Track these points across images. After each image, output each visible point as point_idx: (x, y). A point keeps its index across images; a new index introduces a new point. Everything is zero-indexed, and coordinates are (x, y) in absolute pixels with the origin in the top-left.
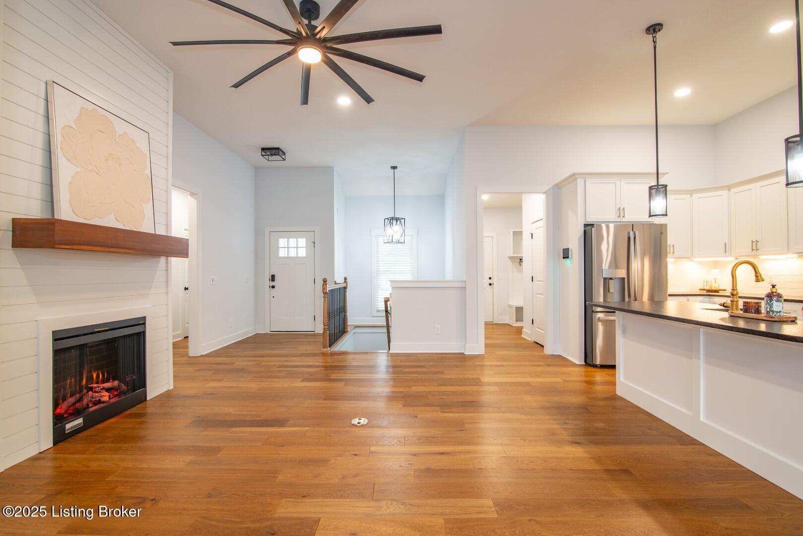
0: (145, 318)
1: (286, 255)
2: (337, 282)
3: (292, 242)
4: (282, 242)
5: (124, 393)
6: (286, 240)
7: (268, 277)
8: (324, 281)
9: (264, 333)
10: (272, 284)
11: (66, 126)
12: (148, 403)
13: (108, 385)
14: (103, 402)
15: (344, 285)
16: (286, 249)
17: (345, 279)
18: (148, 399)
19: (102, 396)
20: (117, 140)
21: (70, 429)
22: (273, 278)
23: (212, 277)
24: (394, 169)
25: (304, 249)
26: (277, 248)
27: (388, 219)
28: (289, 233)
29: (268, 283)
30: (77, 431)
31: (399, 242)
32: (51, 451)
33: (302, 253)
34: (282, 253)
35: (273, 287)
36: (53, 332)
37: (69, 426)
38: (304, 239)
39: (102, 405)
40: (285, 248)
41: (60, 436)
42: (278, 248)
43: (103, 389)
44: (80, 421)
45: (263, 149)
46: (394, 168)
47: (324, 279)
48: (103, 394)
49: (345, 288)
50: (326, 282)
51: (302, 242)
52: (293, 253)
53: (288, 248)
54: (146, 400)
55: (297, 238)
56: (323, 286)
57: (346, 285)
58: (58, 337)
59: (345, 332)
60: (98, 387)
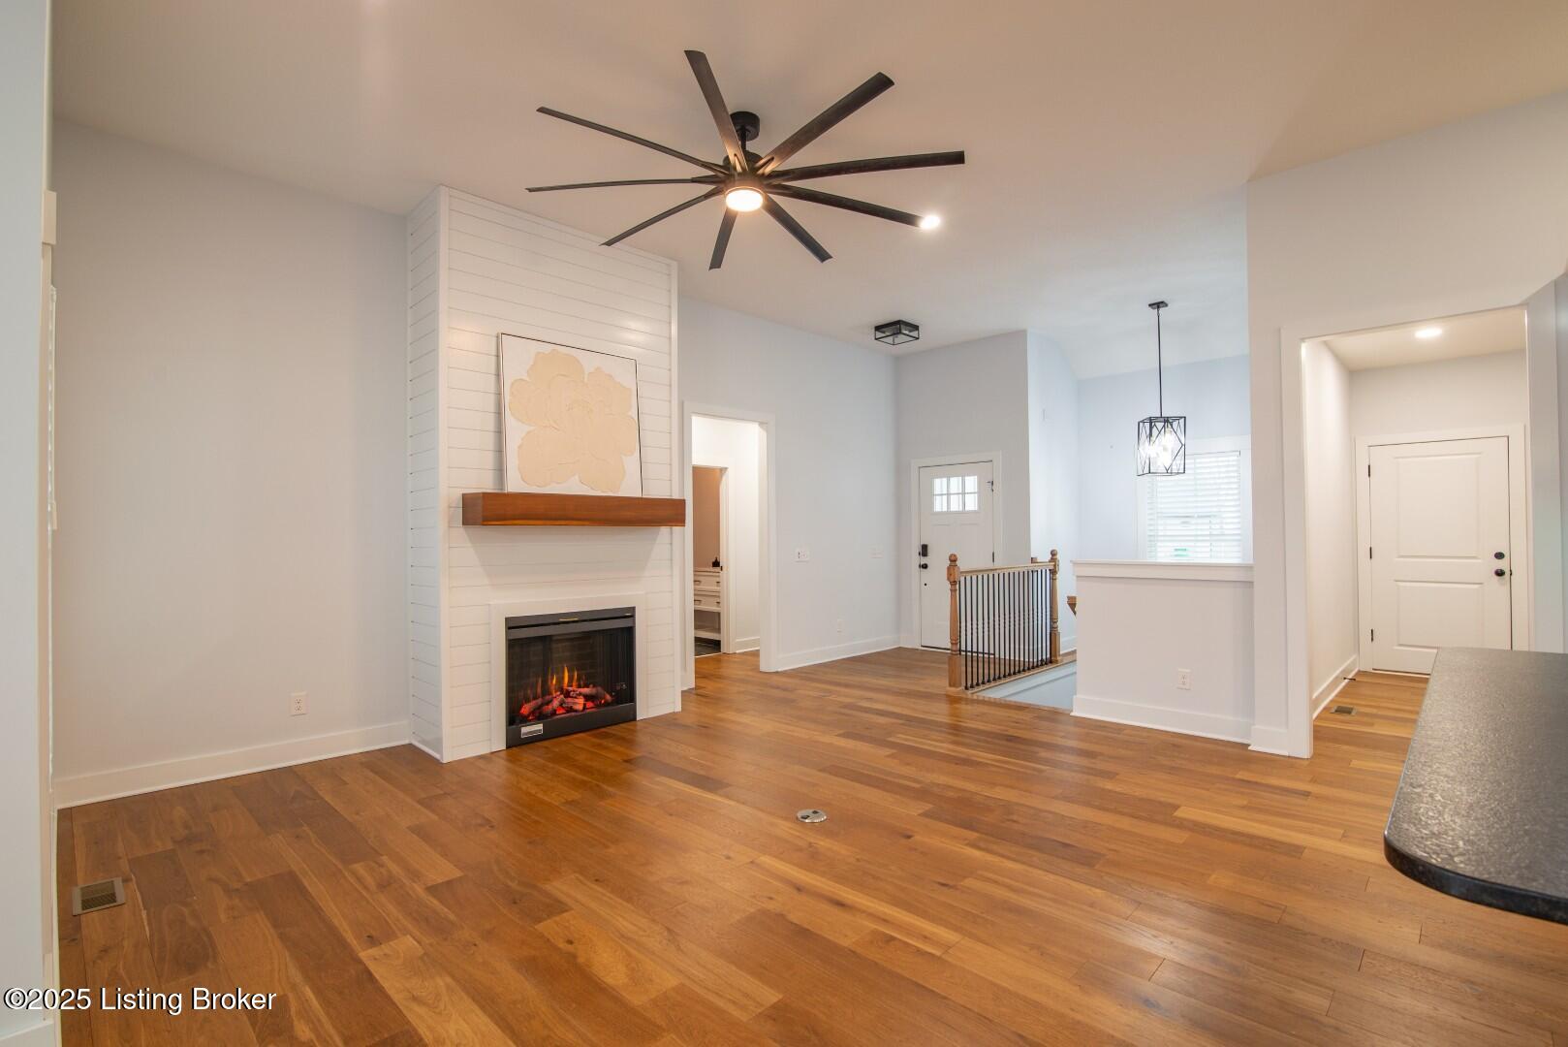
0: (634, 608)
1: (945, 509)
2: (1037, 560)
3: (955, 482)
4: (939, 484)
5: (607, 704)
6: (945, 480)
7: (917, 549)
8: (951, 561)
9: (910, 647)
10: (924, 560)
11: (516, 381)
12: (638, 723)
13: (586, 691)
14: (576, 711)
15: (1050, 566)
16: (945, 497)
17: (1053, 553)
18: (639, 718)
19: (575, 703)
20: (586, 380)
21: (526, 734)
22: (924, 551)
23: (798, 550)
24: (1158, 307)
25: (976, 496)
27: (1143, 422)
28: (949, 468)
29: (917, 560)
30: (534, 740)
31: (1168, 472)
32: (501, 754)
33: (972, 504)
34: (939, 505)
35: (925, 566)
36: (506, 619)
37: (525, 730)
38: (975, 478)
39: (573, 714)
40: (942, 495)
41: (514, 742)
42: (932, 495)
43: (580, 694)
44: (539, 727)
45: (878, 328)
46: (1158, 305)
47: (951, 556)
48: (576, 700)
49: (1053, 572)
50: (955, 561)
51: (972, 482)
52: (956, 505)
53: (948, 494)
54: (635, 719)
55: (963, 476)
56: (949, 569)
57: (1055, 566)
58: (512, 624)
59: (1051, 662)
60: (574, 691)
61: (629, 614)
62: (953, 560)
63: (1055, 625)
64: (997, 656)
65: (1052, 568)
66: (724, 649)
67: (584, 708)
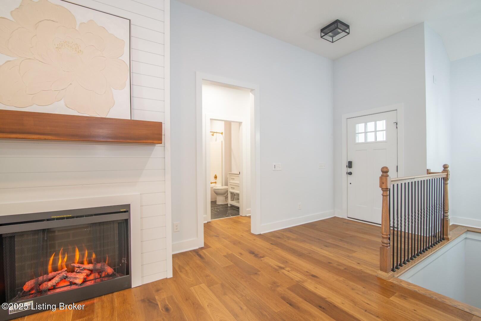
0: (128, 206)
1: (364, 141)
2: (432, 171)
3: (371, 126)
4: (360, 127)
6: (363, 125)
7: (345, 164)
8: (383, 172)
10: (349, 170)
13: (89, 267)
14: (77, 284)
15: (444, 175)
16: (364, 134)
17: (445, 167)
18: (133, 285)
19: (76, 278)
22: (350, 165)
25: (385, 132)
26: (355, 134)
28: (366, 117)
29: (345, 170)
33: (382, 137)
34: (360, 139)
35: (350, 174)
38: (384, 121)
39: (74, 287)
40: (362, 133)
45: (323, 30)
47: (383, 168)
49: (445, 179)
50: (387, 172)
51: (382, 124)
52: (371, 138)
53: (366, 132)
54: (129, 287)
55: (375, 121)
56: (381, 178)
57: (447, 175)
59: (444, 239)
60: (79, 267)
61: (126, 209)
62: (385, 171)
63: (446, 215)
64: (399, 229)
65: (445, 176)
66: (242, 213)
67: (85, 281)
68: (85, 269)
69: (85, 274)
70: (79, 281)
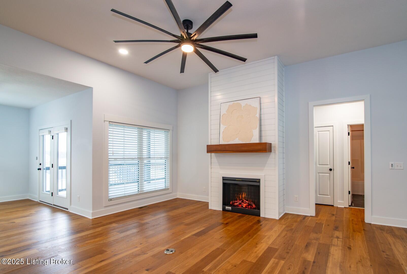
0: (260, 180)
11: (223, 115)
21: (227, 208)
36: (223, 177)
41: (224, 209)
44: (230, 208)
54: (260, 216)
58: (224, 179)
60: (245, 201)
61: (258, 181)
67: (246, 207)
68: (246, 203)
69: (246, 205)
70: (244, 206)
